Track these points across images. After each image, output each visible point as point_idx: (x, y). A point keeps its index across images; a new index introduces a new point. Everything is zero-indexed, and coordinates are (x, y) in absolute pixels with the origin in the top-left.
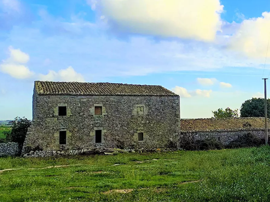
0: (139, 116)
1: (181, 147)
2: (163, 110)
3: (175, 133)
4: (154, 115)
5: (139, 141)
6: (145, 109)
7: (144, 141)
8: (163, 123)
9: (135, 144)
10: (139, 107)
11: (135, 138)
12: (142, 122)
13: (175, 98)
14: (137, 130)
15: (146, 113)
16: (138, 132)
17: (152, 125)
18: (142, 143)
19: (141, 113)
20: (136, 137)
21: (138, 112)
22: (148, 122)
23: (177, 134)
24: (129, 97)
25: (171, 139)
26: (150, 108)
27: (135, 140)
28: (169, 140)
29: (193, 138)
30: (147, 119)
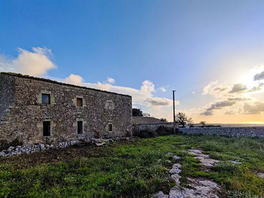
0: (109, 110)
1: (133, 136)
2: (123, 107)
3: (130, 124)
4: (118, 110)
5: (109, 132)
6: (113, 104)
7: (112, 131)
8: (123, 117)
9: (107, 134)
10: (109, 102)
11: (107, 129)
12: (111, 115)
13: (130, 98)
14: (108, 122)
15: (113, 108)
16: (109, 123)
17: (117, 118)
18: (111, 133)
19: (110, 108)
20: (107, 128)
21: (108, 107)
22: (114, 115)
23: (131, 126)
24: (103, 93)
25: (128, 130)
26: (116, 104)
27: (107, 131)
28: (127, 131)
29: (139, 128)
30: (114, 113)
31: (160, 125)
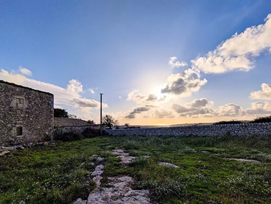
0: (19, 108)
1: (54, 139)
2: (41, 106)
3: (50, 127)
4: (33, 109)
5: (18, 136)
6: (24, 102)
7: (23, 136)
8: (41, 118)
9: (13, 139)
10: (19, 99)
11: (13, 133)
12: (22, 115)
13: (51, 96)
14: (16, 124)
15: (26, 106)
16: (17, 126)
17: (31, 119)
18: (21, 138)
19: (20, 106)
20: (14, 131)
21: (17, 104)
22: (27, 115)
23: (51, 128)
25: (47, 133)
26: (30, 102)
27: (13, 135)
28: (45, 134)
29: (62, 131)
30: (27, 113)
31: (86, 127)
